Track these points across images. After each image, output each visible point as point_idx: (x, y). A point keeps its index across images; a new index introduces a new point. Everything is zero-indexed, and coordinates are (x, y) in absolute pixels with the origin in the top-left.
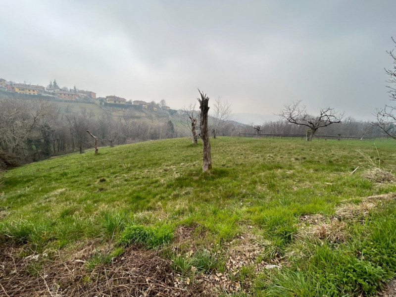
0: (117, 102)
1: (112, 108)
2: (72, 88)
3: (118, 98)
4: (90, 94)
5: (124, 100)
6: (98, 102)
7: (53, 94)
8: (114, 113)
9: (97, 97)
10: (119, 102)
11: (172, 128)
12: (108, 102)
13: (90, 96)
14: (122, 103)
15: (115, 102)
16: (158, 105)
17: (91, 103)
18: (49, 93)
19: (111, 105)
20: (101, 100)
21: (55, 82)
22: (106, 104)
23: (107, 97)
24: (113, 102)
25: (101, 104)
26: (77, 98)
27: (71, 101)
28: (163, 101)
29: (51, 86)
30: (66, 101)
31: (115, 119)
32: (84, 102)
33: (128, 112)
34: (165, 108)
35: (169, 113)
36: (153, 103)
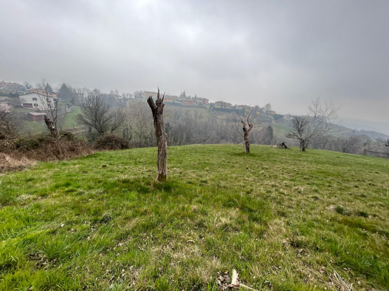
0: (223, 107)
1: (217, 112)
2: (194, 96)
3: (225, 103)
4: (205, 100)
5: (230, 105)
6: (208, 107)
7: (181, 101)
8: (219, 117)
9: (209, 102)
10: (225, 107)
11: (271, 134)
12: (216, 107)
13: (204, 102)
14: (227, 107)
15: (222, 106)
16: (263, 109)
17: (202, 107)
18: (179, 101)
19: (217, 109)
20: (211, 105)
21: (184, 93)
22: (214, 108)
23: (216, 103)
24: (219, 107)
25: (210, 108)
26: (195, 104)
27: (190, 107)
28: (268, 106)
29: (181, 95)
30: (187, 106)
31: (219, 121)
32: (198, 107)
33: (231, 116)
34: (269, 112)
35: (273, 118)
36: (257, 107)
